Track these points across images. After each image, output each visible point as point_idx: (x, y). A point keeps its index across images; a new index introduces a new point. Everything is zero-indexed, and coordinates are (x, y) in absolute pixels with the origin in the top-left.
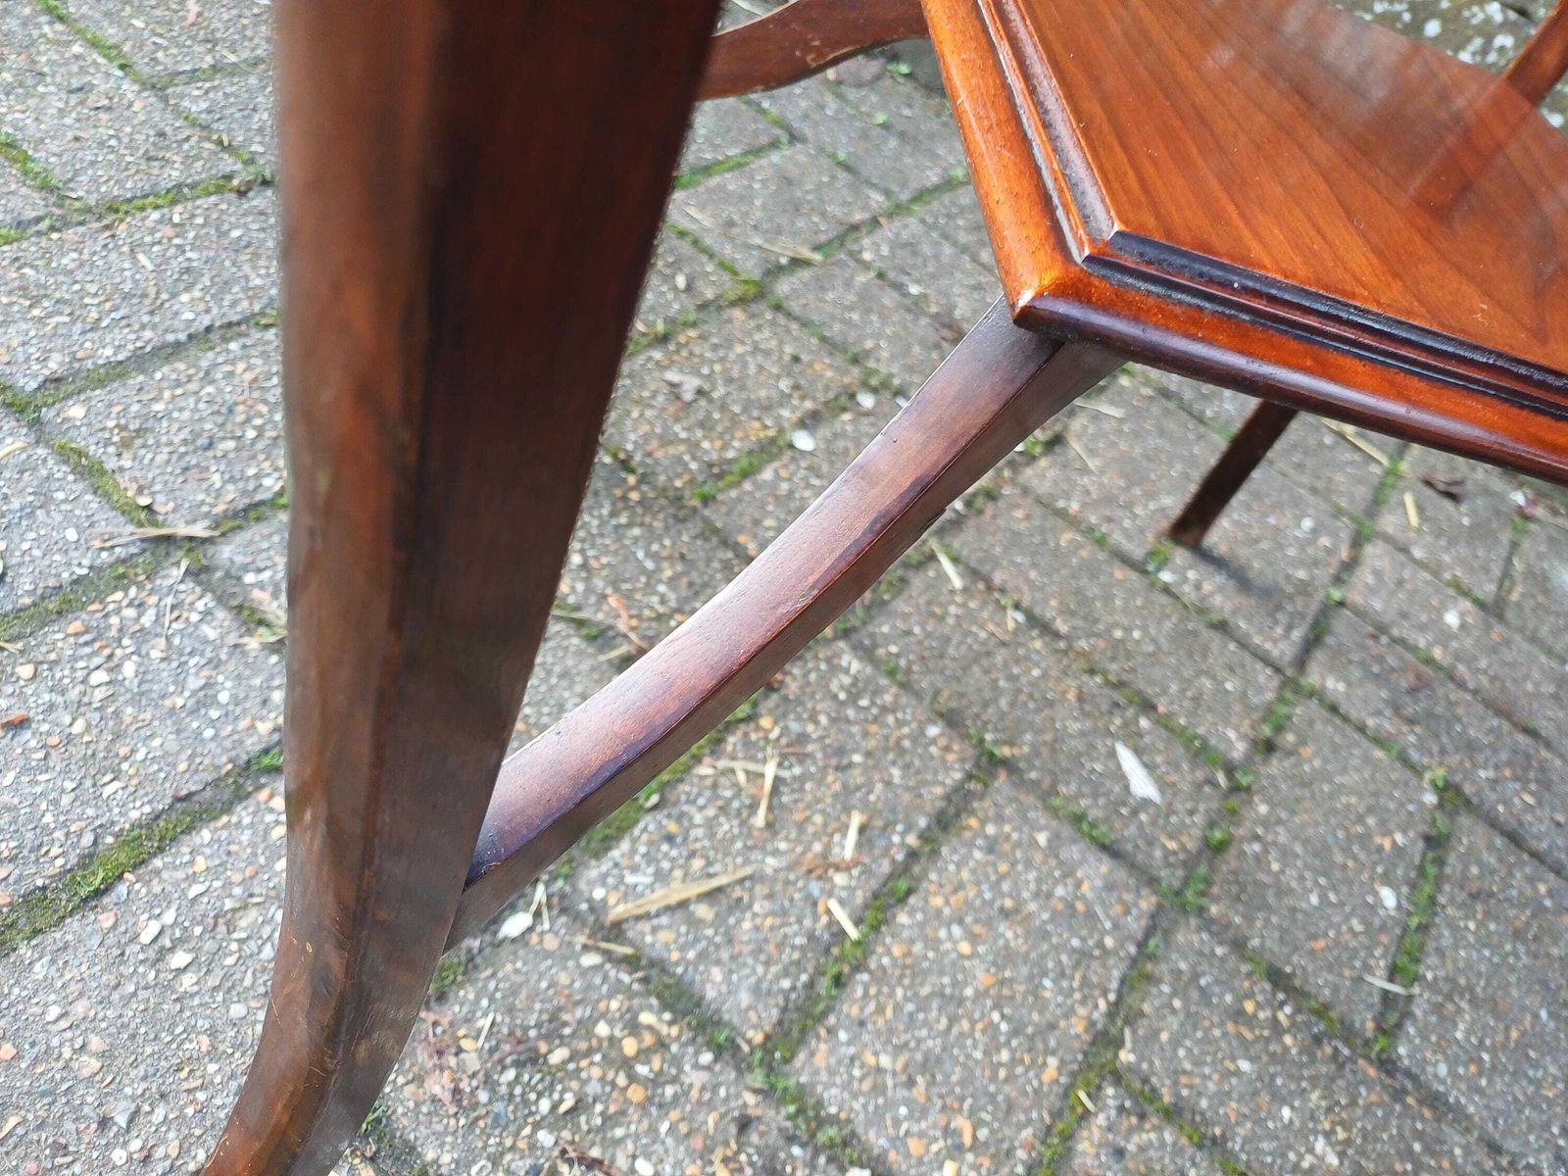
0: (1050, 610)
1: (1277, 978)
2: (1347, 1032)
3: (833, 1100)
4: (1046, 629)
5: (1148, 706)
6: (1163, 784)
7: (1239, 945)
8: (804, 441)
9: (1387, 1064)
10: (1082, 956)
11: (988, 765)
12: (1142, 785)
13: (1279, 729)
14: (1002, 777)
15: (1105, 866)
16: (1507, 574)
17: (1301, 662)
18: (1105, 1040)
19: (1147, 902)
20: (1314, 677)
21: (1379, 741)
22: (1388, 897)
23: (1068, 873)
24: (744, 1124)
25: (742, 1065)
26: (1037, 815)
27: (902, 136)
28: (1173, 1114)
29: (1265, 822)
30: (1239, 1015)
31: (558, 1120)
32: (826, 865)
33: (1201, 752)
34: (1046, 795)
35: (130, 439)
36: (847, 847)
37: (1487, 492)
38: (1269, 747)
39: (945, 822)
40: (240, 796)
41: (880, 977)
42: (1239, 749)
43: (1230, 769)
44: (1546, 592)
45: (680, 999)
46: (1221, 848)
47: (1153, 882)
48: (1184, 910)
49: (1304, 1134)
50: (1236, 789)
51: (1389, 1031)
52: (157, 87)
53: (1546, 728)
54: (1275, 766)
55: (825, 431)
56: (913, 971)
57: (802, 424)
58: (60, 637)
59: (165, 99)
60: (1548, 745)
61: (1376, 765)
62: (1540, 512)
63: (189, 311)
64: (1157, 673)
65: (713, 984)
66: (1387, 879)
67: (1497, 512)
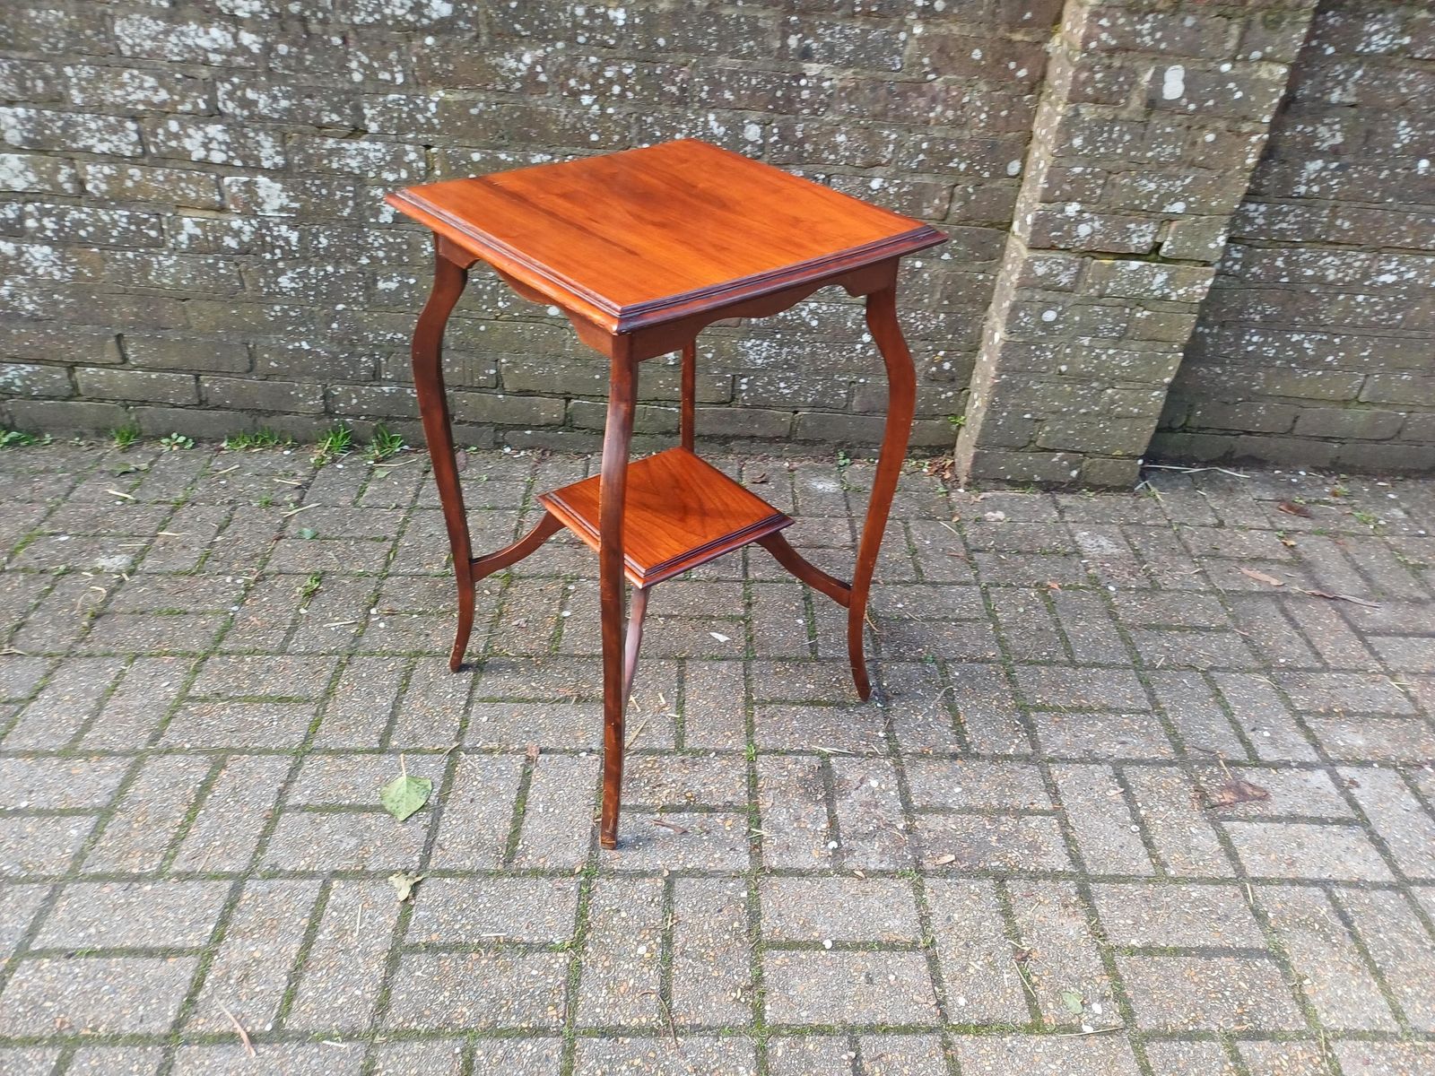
0: (669, 611)
1: (782, 659)
2: (804, 659)
3: (697, 746)
4: (672, 616)
5: (712, 617)
6: (727, 635)
7: (769, 658)
8: (566, 614)
9: (818, 659)
10: (732, 686)
11: (682, 661)
12: (722, 638)
13: (750, 598)
14: (688, 662)
15: (725, 663)
16: (794, 497)
17: (746, 574)
18: (748, 699)
19: (740, 664)
20: (751, 577)
21: (779, 582)
22: (800, 621)
23: (717, 671)
24: (683, 761)
25: (675, 753)
26: (702, 664)
27: (497, 479)
28: (770, 703)
29: (759, 625)
30: (776, 673)
31: (646, 785)
32: (661, 709)
33: (732, 619)
34: (701, 658)
35: (415, 738)
36: (663, 701)
37: (775, 470)
38: (749, 605)
39: (681, 681)
40: (529, 783)
41: (690, 720)
42: (742, 612)
43: (743, 618)
44: (809, 495)
45: (652, 752)
46: (751, 639)
47: (739, 659)
48: (751, 660)
49: (804, 686)
50: (747, 622)
51: (814, 652)
52: (282, 651)
53: (825, 542)
54: (754, 608)
55: (569, 607)
56: (696, 715)
57: (562, 609)
58: (457, 782)
59: (290, 654)
60: (828, 547)
61: (781, 588)
62: (796, 465)
63: (384, 702)
64: (709, 607)
65: (656, 745)
66: (798, 617)
67: (782, 476)
